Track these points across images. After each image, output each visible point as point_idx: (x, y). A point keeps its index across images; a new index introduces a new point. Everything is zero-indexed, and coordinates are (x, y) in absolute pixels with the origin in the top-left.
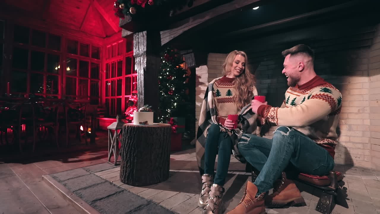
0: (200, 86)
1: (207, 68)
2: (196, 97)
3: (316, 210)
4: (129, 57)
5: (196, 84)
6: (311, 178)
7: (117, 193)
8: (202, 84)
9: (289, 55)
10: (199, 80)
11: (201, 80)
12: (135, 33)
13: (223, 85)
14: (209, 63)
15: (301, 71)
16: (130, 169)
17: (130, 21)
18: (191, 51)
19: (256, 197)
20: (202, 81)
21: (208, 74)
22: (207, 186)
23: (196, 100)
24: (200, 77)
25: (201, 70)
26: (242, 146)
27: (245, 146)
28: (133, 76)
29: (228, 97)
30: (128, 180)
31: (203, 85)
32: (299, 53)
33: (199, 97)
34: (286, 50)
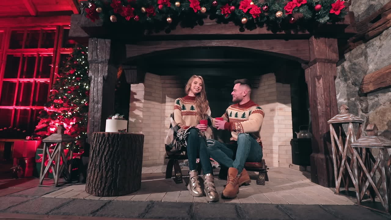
0: (135, 102)
1: (144, 86)
2: (130, 112)
3: (257, 184)
4: (13, 55)
5: (131, 100)
6: (254, 164)
7: (107, 204)
8: (137, 100)
9: (239, 84)
10: (134, 96)
11: (135, 97)
12: (92, 37)
13: (187, 102)
14: (146, 82)
15: (244, 96)
16: (112, 179)
17: (101, 25)
18: (135, 67)
19: (237, 177)
20: (137, 98)
21: (144, 92)
22: (196, 179)
23: (130, 116)
24: (135, 94)
25: (137, 87)
26: (210, 148)
27: (212, 147)
28: (20, 81)
29: (192, 111)
30: (108, 191)
31: (138, 102)
32: (246, 85)
33: (133, 113)
34: (237, 80)
